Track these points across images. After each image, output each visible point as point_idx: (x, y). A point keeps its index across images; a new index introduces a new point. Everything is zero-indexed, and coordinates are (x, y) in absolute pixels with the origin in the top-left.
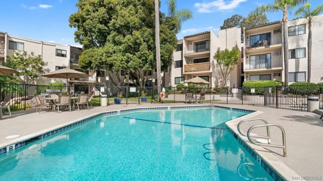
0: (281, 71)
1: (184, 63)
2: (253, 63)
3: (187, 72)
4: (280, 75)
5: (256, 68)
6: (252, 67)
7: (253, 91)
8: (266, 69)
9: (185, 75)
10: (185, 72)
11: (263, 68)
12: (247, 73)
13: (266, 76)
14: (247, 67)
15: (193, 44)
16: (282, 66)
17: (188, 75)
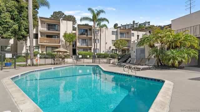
0: (91, 47)
1: (39, 36)
2: (81, 42)
3: (42, 43)
4: (91, 49)
5: (82, 45)
6: (80, 44)
7: (88, 56)
8: (86, 46)
9: (40, 45)
10: (40, 43)
11: (84, 46)
12: (78, 47)
13: (86, 50)
14: (78, 44)
15: (46, 23)
16: (92, 46)
17: (42, 45)
